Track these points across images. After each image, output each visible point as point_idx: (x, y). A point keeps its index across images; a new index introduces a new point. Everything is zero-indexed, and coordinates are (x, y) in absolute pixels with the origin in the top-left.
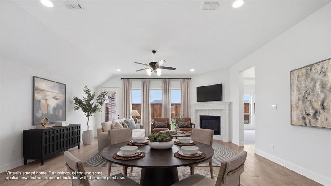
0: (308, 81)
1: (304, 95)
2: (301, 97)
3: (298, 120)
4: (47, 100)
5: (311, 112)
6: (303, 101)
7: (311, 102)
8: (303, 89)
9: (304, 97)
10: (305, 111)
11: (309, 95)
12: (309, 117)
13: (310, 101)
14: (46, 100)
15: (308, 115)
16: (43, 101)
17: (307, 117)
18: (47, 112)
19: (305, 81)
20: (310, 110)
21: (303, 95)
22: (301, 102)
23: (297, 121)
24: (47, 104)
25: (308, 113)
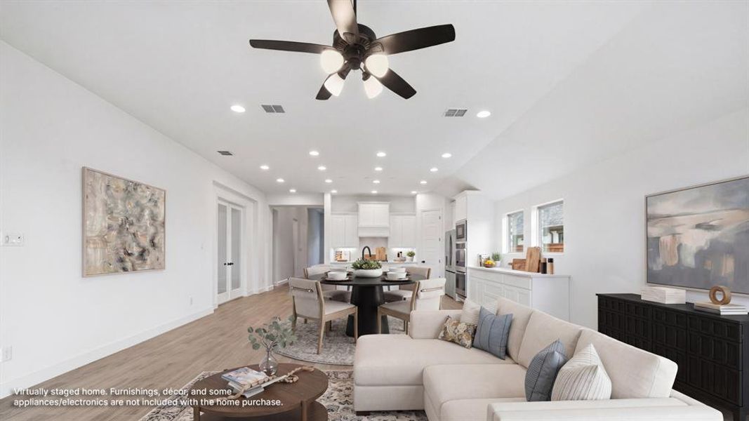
0: (129, 203)
1: (122, 224)
2: (115, 224)
3: (106, 265)
4: (677, 236)
5: (135, 250)
6: (120, 232)
7: (135, 236)
8: (119, 213)
9: (121, 226)
10: (125, 249)
11: (132, 224)
12: (131, 258)
13: (134, 234)
14: (674, 235)
15: (129, 255)
16: (666, 239)
17: (127, 259)
18: (676, 262)
19: (125, 202)
20: (133, 248)
21: (120, 222)
22: (114, 233)
23: (104, 266)
24: (677, 245)
25: (129, 252)
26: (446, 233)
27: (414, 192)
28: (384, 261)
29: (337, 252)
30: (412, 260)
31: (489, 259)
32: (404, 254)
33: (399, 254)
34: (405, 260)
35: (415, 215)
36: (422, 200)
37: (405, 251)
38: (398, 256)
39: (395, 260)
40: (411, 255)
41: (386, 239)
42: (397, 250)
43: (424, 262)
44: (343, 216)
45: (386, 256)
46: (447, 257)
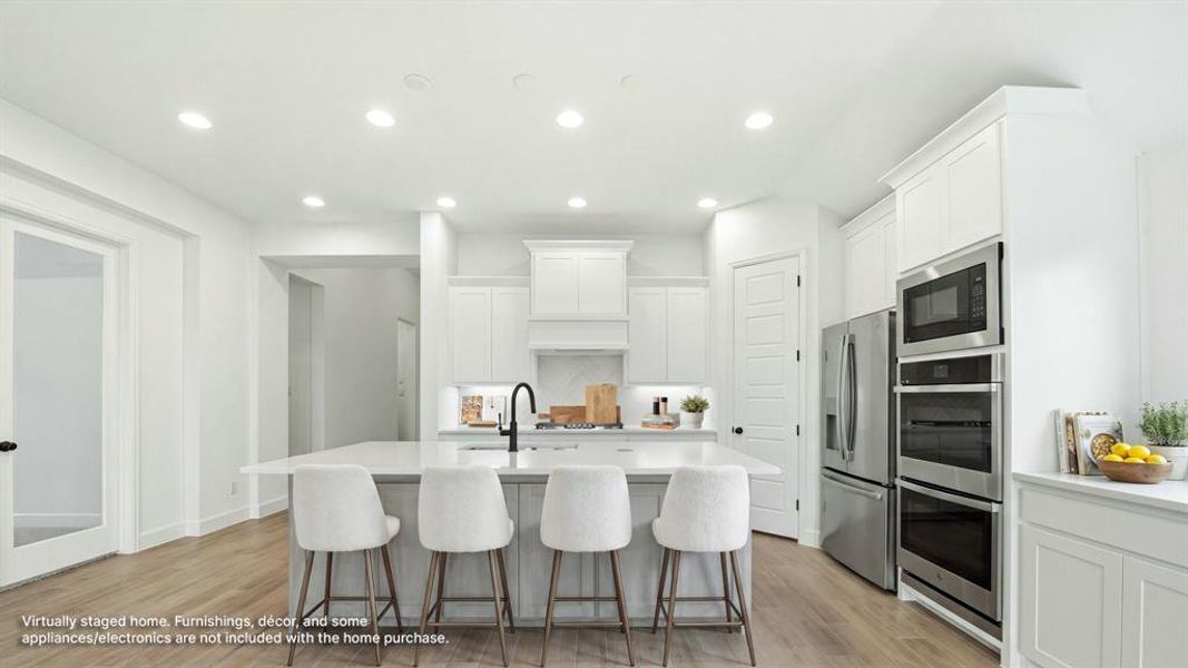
26: (827, 333)
27: (707, 203)
28: (609, 426)
29: (465, 399)
30: (698, 423)
31: (1115, 436)
32: (674, 406)
33: (657, 406)
34: (677, 423)
35: (706, 284)
36: (732, 232)
37: (677, 395)
38: (657, 411)
39: (645, 424)
40: (696, 407)
41: (619, 357)
42: (648, 393)
43: (739, 431)
44: (487, 290)
45: (618, 408)
46: (831, 419)
